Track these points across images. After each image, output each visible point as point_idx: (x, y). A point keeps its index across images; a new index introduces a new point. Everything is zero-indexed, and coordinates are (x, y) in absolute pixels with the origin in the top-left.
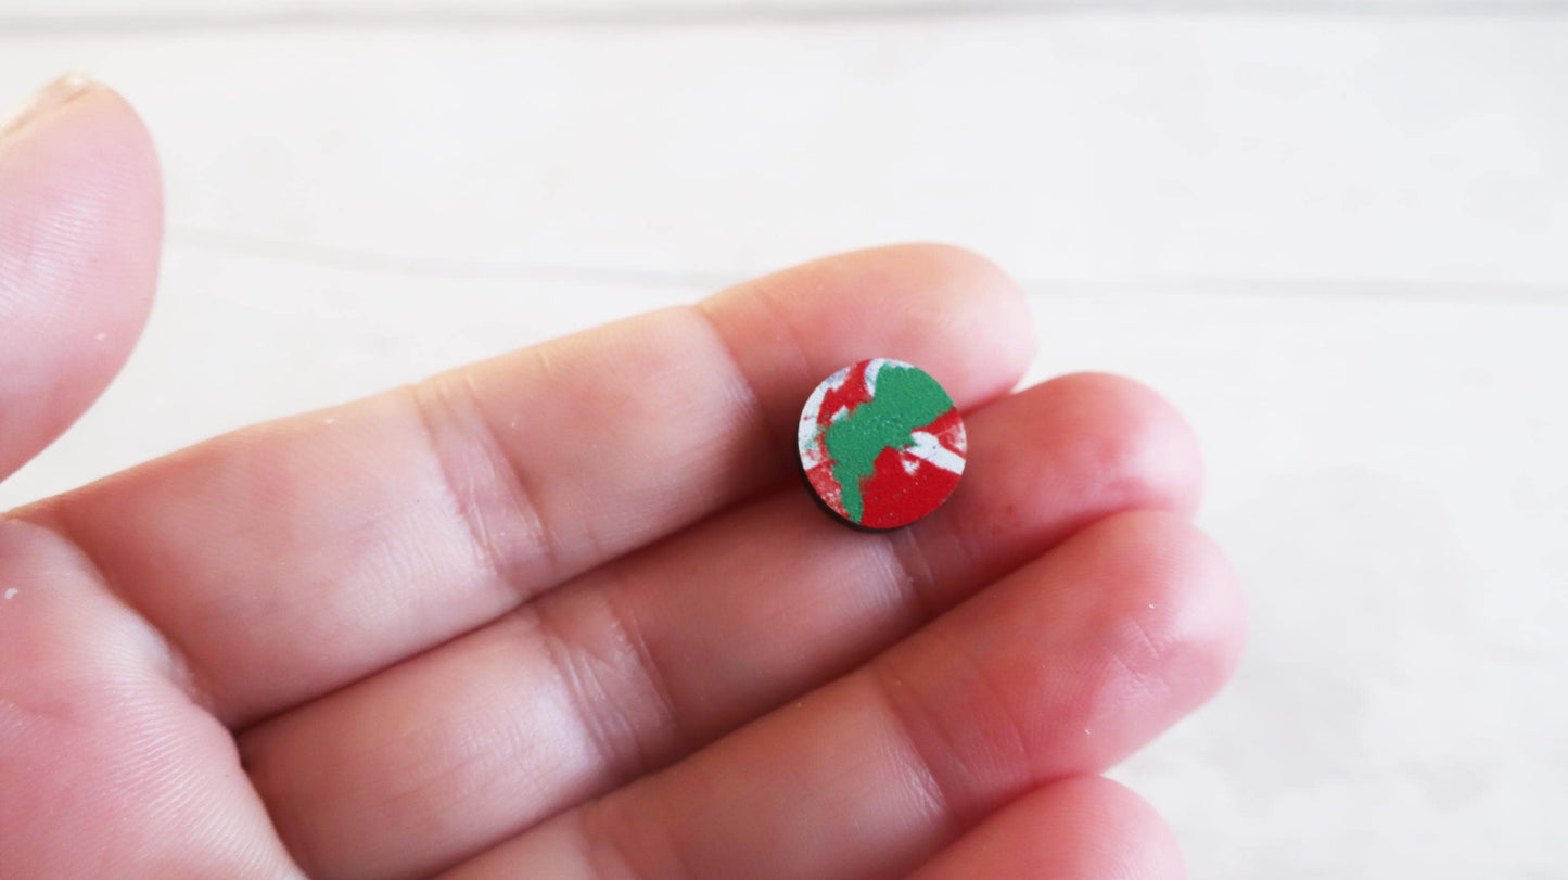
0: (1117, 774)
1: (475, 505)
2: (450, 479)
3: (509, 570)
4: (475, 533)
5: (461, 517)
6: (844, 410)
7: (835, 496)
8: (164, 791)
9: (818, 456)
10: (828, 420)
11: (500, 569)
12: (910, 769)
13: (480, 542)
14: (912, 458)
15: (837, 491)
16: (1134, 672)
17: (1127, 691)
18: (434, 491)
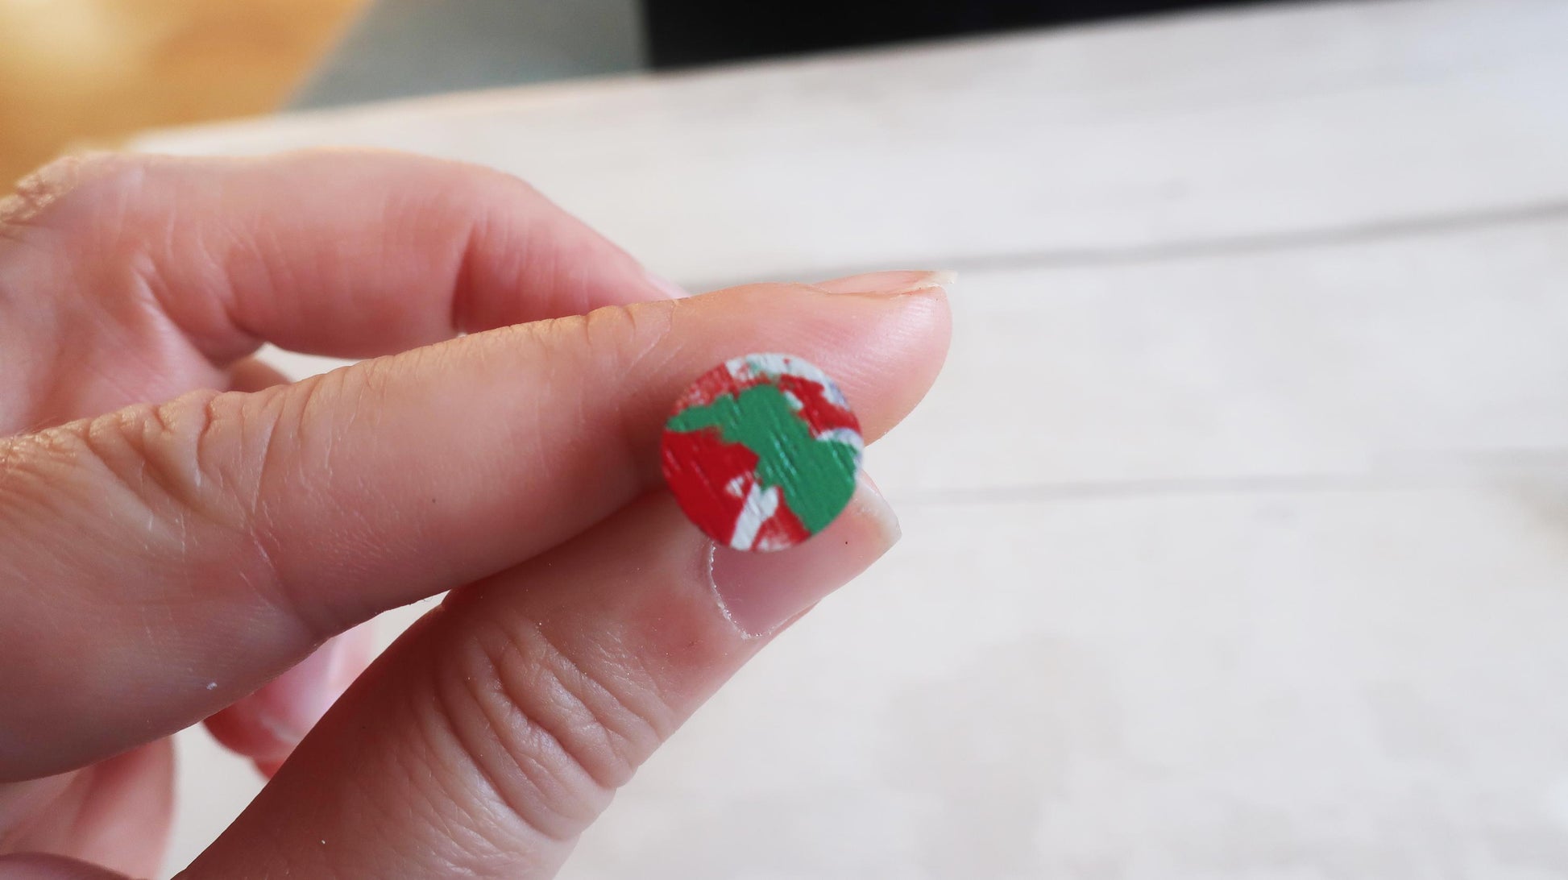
6: (798, 405)
7: (696, 400)
9: (743, 378)
10: (787, 387)
14: (746, 489)
15: (702, 402)
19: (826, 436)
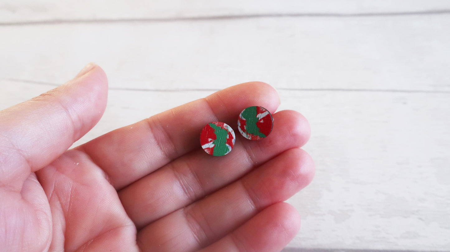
0: (288, 201)
1: (161, 143)
2: (155, 138)
3: (168, 156)
4: (161, 148)
5: (158, 146)
8: (106, 200)
11: (166, 155)
12: (248, 200)
13: (162, 150)
14: (211, 141)
16: (291, 180)
17: (290, 185)
18: (153, 140)
19: (227, 145)
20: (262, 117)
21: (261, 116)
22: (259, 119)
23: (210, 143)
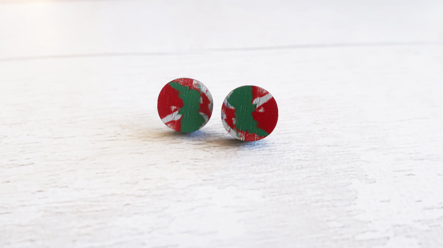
6: (202, 102)
9: (195, 86)
10: (202, 96)
14: (175, 110)
19: (202, 114)
20: (261, 104)
21: (259, 101)
22: (257, 106)
23: (174, 113)
